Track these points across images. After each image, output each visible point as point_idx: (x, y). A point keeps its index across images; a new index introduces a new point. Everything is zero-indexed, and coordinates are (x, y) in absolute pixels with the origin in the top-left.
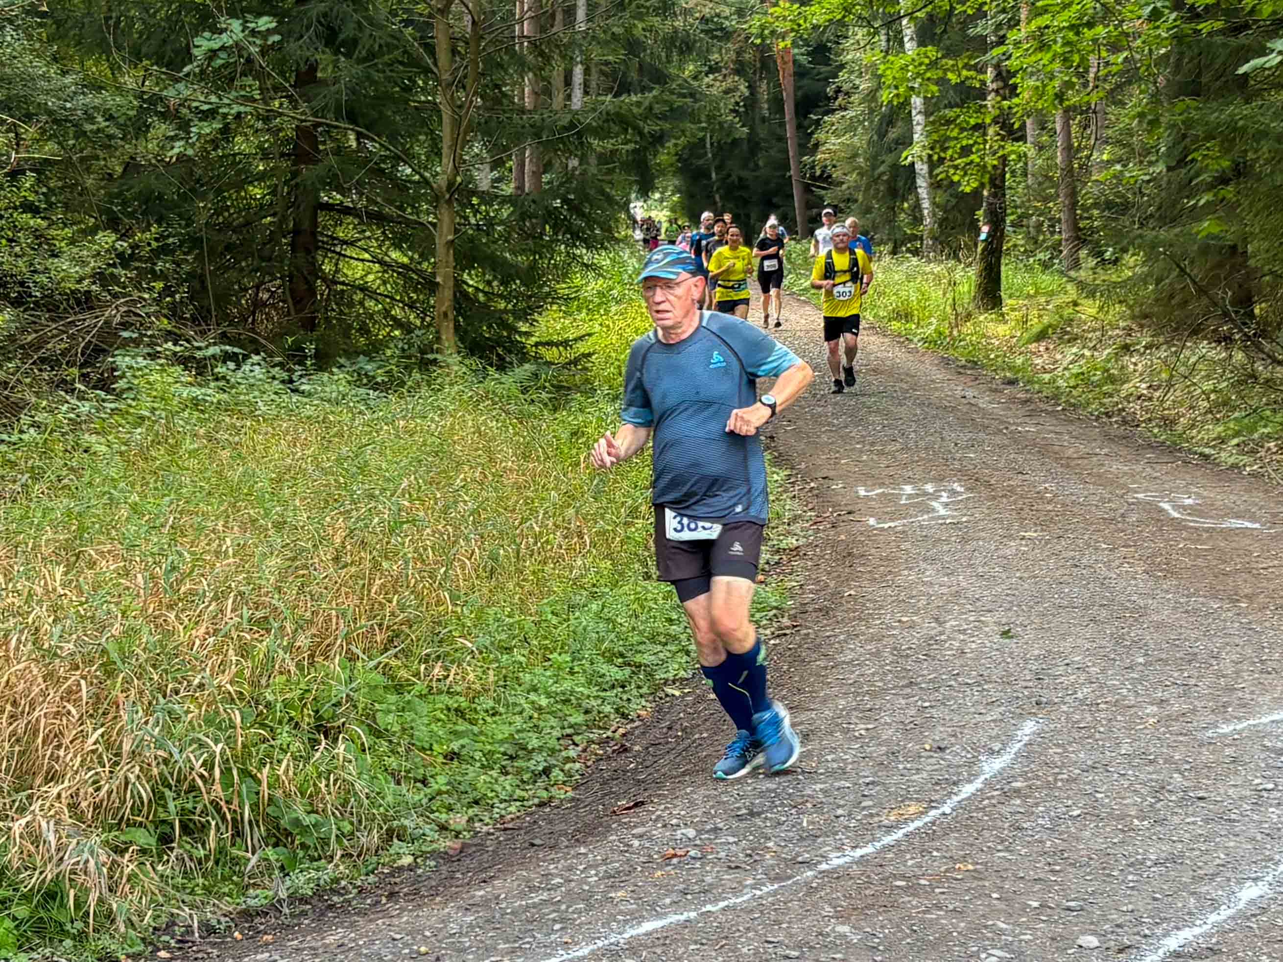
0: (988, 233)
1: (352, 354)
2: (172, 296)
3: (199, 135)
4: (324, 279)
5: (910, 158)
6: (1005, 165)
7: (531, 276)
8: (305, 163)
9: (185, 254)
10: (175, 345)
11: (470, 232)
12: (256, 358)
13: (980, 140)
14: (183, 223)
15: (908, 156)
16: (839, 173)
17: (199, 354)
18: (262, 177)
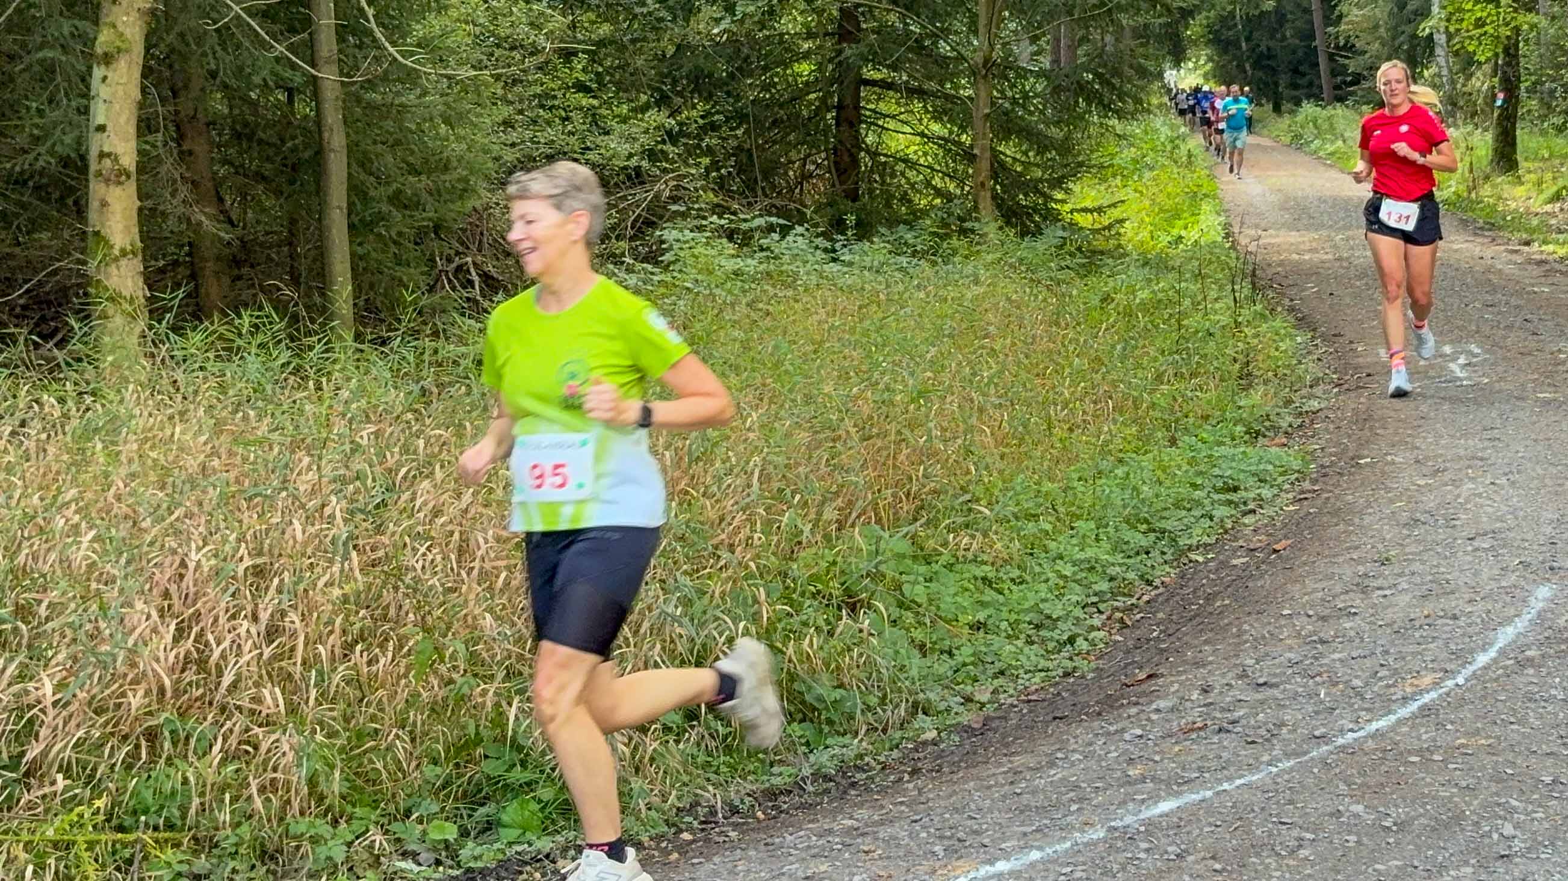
0: (1505, 101)
1: (893, 222)
2: (718, 170)
3: (745, 15)
4: (868, 151)
5: (1427, 31)
6: (1518, 35)
7: (1065, 148)
8: (845, 41)
9: (732, 129)
10: (720, 217)
11: (1007, 105)
12: (799, 229)
13: (1493, 12)
14: (731, 100)
15: (1425, 28)
16: (1363, 42)
17: (744, 226)
18: (806, 56)
